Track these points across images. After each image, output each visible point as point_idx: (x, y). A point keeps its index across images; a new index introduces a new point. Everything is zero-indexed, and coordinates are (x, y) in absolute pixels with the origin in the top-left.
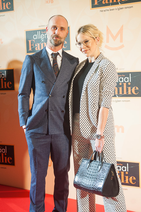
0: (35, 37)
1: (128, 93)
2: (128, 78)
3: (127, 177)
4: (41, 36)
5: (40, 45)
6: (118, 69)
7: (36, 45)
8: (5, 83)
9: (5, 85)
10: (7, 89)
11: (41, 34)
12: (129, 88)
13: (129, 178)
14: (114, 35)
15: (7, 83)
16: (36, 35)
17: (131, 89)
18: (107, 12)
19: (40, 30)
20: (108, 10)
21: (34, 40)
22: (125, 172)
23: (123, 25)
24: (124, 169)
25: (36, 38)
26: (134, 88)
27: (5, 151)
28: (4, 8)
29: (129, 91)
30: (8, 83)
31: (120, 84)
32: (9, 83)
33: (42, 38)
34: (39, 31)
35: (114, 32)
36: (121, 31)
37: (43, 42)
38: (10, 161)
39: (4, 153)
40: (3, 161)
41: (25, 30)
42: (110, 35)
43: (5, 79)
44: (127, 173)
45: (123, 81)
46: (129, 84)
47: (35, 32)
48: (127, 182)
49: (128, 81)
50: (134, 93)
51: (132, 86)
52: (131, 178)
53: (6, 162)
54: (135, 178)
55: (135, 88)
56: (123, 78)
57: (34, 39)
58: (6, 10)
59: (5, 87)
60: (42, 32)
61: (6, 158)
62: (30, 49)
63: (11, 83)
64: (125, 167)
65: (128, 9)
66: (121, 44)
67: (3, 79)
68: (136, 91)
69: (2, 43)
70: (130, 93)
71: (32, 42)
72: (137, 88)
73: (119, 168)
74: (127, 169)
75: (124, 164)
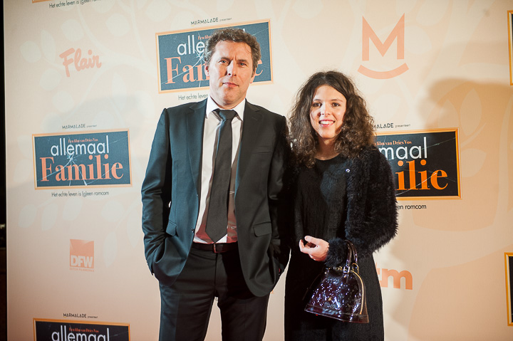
1: (420, 187)
2: (419, 149)
4: (197, 47)
5: (195, 70)
6: (394, 125)
7: (185, 70)
8: (107, 166)
9: (107, 172)
10: (112, 181)
11: (196, 41)
14: (383, 41)
15: (110, 167)
16: (185, 46)
17: (429, 175)
19: (196, 33)
21: (179, 58)
23: (403, 16)
25: (185, 53)
26: (435, 173)
27: (105, 339)
29: (424, 181)
30: (115, 165)
32: (117, 166)
33: (200, 52)
34: (191, 34)
36: (398, 32)
37: (203, 63)
41: (157, 34)
42: (371, 41)
43: (106, 157)
45: (406, 156)
46: (423, 163)
47: (182, 37)
49: (420, 156)
50: (436, 185)
51: (430, 169)
55: (439, 174)
56: (406, 149)
57: (179, 56)
59: (107, 177)
60: (200, 38)
62: (170, 80)
63: (121, 167)
66: (400, 63)
67: (102, 155)
68: (441, 181)
69: (99, 65)
70: (425, 187)
71: (174, 63)
72: (444, 174)
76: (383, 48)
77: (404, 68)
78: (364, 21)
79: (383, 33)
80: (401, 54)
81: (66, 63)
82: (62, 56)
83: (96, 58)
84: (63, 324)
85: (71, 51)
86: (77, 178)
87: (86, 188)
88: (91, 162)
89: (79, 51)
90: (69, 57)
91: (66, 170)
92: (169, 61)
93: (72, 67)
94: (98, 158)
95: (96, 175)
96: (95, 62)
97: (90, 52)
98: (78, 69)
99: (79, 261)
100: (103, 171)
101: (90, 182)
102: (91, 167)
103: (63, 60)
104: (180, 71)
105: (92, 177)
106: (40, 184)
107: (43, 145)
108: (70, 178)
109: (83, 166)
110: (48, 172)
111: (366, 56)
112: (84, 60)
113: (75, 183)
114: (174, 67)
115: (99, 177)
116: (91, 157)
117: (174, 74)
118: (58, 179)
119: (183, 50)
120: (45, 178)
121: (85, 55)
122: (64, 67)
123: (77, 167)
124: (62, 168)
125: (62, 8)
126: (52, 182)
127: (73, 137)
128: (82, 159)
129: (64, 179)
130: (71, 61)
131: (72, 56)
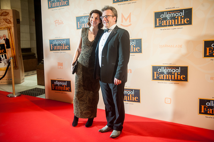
0: (81, 20)
2: (134, 42)
3: (133, 97)
4: (85, 20)
5: (84, 25)
7: (82, 25)
8: (65, 46)
9: (65, 48)
10: (66, 50)
12: (134, 48)
13: (134, 98)
18: (122, 5)
20: (122, 4)
22: (132, 95)
24: (132, 93)
26: (137, 48)
27: (66, 84)
28: (64, 4)
29: (135, 50)
34: (83, 16)
35: (126, 17)
38: (69, 89)
39: (65, 85)
40: (65, 90)
41: (76, 16)
42: (123, 18)
43: (65, 44)
44: (133, 95)
45: (131, 44)
46: (134, 46)
47: (81, 17)
48: (133, 100)
49: (134, 44)
50: (137, 51)
51: (136, 47)
52: (135, 97)
53: (66, 90)
54: (137, 98)
58: (65, 5)
59: (65, 49)
60: (85, 17)
61: (66, 87)
63: (68, 46)
64: (132, 92)
65: (133, 3)
67: (64, 44)
68: (138, 50)
69: (63, 24)
70: (135, 51)
71: (80, 23)
72: (139, 48)
73: (129, 92)
74: (133, 93)
75: (132, 90)
76: (126, 20)
77: (131, 25)
78: (122, 14)
80: (130, 22)
81: (56, 23)
82: (55, 22)
83: (62, 22)
84: (57, 80)
85: (57, 20)
86: (59, 49)
87: (61, 51)
88: (62, 45)
89: (58, 20)
90: (56, 22)
91: (56, 47)
92: (78, 23)
93: (57, 24)
94: (63, 44)
95: (63, 48)
96: (62, 23)
97: (61, 21)
98: (58, 25)
99: (60, 67)
100: (64, 48)
101: (62, 50)
102: (62, 46)
103: (55, 23)
104: (81, 25)
105: (62, 49)
106: (51, 50)
107: (51, 41)
108: (57, 49)
109: (60, 46)
110: (52, 48)
111: (122, 22)
112: (60, 22)
113: (58, 50)
114: (80, 24)
115: (64, 49)
116: (62, 44)
117: (80, 26)
118: (54, 49)
119: (82, 20)
120: (52, 49)
121: (60, 21)
122: (55, 24)
123: (59, 46)
124: (55, 47)
125: (54, 11)
126: (53, 50)
127: (58, 40)
128: (60, 45)
129: (56, 49)
130: (57, 23)
131: (57, 22)
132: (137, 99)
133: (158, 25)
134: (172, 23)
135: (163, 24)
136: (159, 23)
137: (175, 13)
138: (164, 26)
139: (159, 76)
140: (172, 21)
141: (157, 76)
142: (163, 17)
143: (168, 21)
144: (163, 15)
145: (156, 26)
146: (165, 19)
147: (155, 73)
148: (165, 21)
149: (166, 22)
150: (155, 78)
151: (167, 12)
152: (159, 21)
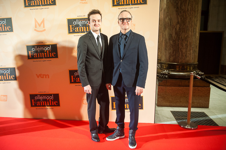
2: (49, 48)
3: (53, 102)
6: (43, 43)
12: (50, 53)
13: (54, 102)
14: (40, 24)
20: (35, 9)
22: (51, 99)
23: (44, 19)
29: (51, 55)
31: (45, 51)
36: (43, 21)
42: (37, 24)
44: (53, 100)
45: (46, 50)
46: (50, 51)
48: (53, 105)
50: (53, 56)
51: (52, 52)
55: (54, 53)
56: (46, 48)
65: (46, 9)
66: (44, 29)
68: (54, 55)
72: (55, 53)
73: (48, 98)
74: (52, 97)
75: (50, 95)
77: (44, 30)
78: (35, 19)
79: (39, 22)
80: (44, 27)
111: (36, 27)
132: (56, 103)
133: (71, 31)
134: (84, 30)
135: (76, 31)
136: (72, 29)
137: (86, 21)
138: (77, 32)
139: (76, 79)
140: (84, 28)
141: (74, 80)
142: (76, 24)
143: (80, 28)
144: (75, 22)
145: (70, 33)
146: (78, 26)
147: (72, 77)
148: (77, 28)
149: (79, 29)
150: (73, 81)
151: (79, 19)
152: (72, 28)
